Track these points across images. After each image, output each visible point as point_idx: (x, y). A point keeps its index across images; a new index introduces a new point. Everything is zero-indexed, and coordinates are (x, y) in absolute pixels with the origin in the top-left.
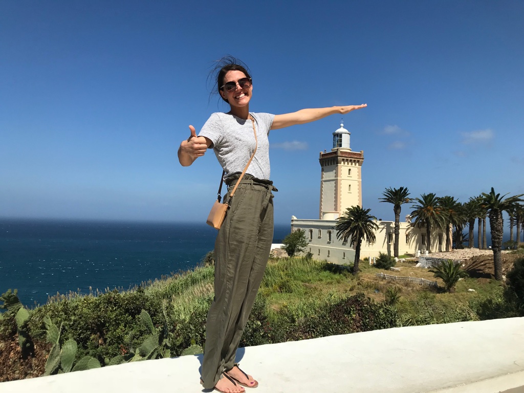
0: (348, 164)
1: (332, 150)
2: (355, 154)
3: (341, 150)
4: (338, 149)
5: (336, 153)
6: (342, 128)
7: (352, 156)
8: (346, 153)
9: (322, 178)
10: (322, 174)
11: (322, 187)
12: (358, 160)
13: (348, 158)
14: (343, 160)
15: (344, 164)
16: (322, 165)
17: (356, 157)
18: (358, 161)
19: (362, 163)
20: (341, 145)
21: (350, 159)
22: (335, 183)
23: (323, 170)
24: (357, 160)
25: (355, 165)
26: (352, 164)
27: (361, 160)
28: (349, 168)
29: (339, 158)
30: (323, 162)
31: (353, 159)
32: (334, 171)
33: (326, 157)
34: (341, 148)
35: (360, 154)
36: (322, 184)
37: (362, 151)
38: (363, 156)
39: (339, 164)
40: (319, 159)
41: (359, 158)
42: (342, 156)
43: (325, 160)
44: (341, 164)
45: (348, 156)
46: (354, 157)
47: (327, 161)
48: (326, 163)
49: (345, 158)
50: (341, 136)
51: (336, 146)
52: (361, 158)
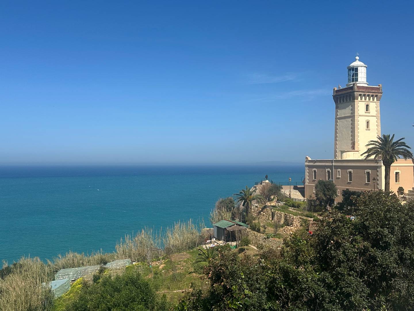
0: (365, 99)
1: (347, 85)
2: (373, 88)
3: (358, 85)
4: (354, 84)
5: (352, 88)
6: (357, 61)
7: (370, 91)
8: (363, 87)
9: (337, 115)
10: (337, 112)
11: (336, 125)
12: (377, 94)
13: (365, 93)
14: (360, 95)
15: (361, 99)
16: (336, 102)
18: (376, 96)
19: (380, 98)
20: (357, 80)
21: (367, 94)
22: (352, 120)
23: (337, 108)
24: (375, 94)
25: (373, 100)
26: (369, 99)
27: (379, 94)
29: (355, 93)
30: (337, 98)
31: (371, 94)
32: (350, 107)
33: (340, 93)
34: (357, 82)
36: (336, 122)
37: (381, 85)
38: (381, 90)
39: (356, 99)
40: (333, 96)
41: (378, 92)
42: (359, 91)
43: (340, 96)
44: (358, 99)
45: (365, 91)
46: (371, 92)
47: (342, 97)
48: (341, 100)
49: (362, 93)
50: (357, 70)
51: (351, 81)
52: (379, 92)
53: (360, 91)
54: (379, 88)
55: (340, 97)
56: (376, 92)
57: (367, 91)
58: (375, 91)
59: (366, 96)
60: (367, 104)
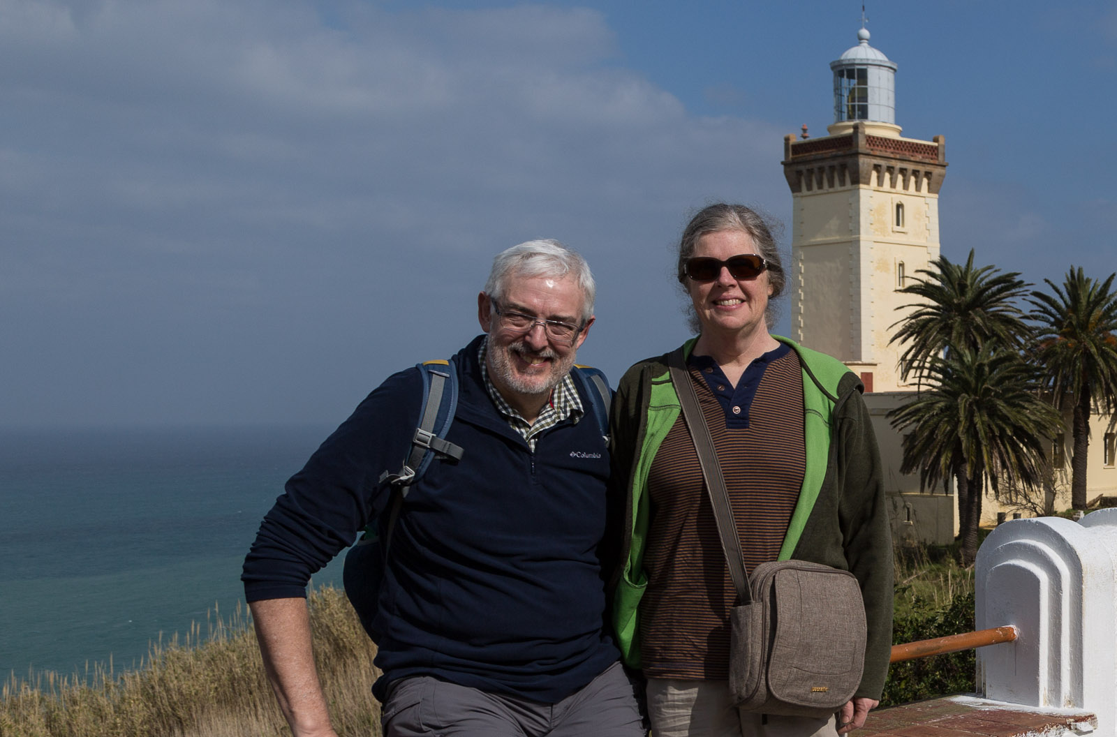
0: (893, 185)
1: (829, 130)
2: (916, 148)
3: (869, 131)
4: (855, 128)
5: (848, 141)
6: (865, 44)
7: (907, 155)
8: (885, 142)
12: (928, 168)
13: (893, 163)
14: (877, 167)
15: (880, 182)
16: (795, 187)
17: (919, 157)
18: (928, 174)
19: (939, 184)
20: (864, 114)
21: (898, 165)
22: (849, 256)
24: (922, 169)
25: (918, 188)
26: (906, 187)
27: (937, 171)
28: (897, 199)
29: (861, 160)
30: (799, 173)
31: (910, 167)
33: (809, 155)
34: (866, 123)
35: (934, 150)
36: (797, 259)
37: (941, 138)
38: (944, 154)
39: (865, 183)
40: (782, 163)
41: (932, 162)
42: (872, 153)
43: (808, 167)
44: (868, 183)
45: (892, 156)
46: (912, 159)
47: (816, 170)
48: (811, 181)
49: (883, 163)
50: (862, 76)
51: (845, 116)
52: (937, 162)
53: (878, 153)
54: (936, 148)
55: (808, 170)
56: (927, 161)
57: (898, 156)
58: (923, 157)
59: (896, 171)
60: (896, 201)
